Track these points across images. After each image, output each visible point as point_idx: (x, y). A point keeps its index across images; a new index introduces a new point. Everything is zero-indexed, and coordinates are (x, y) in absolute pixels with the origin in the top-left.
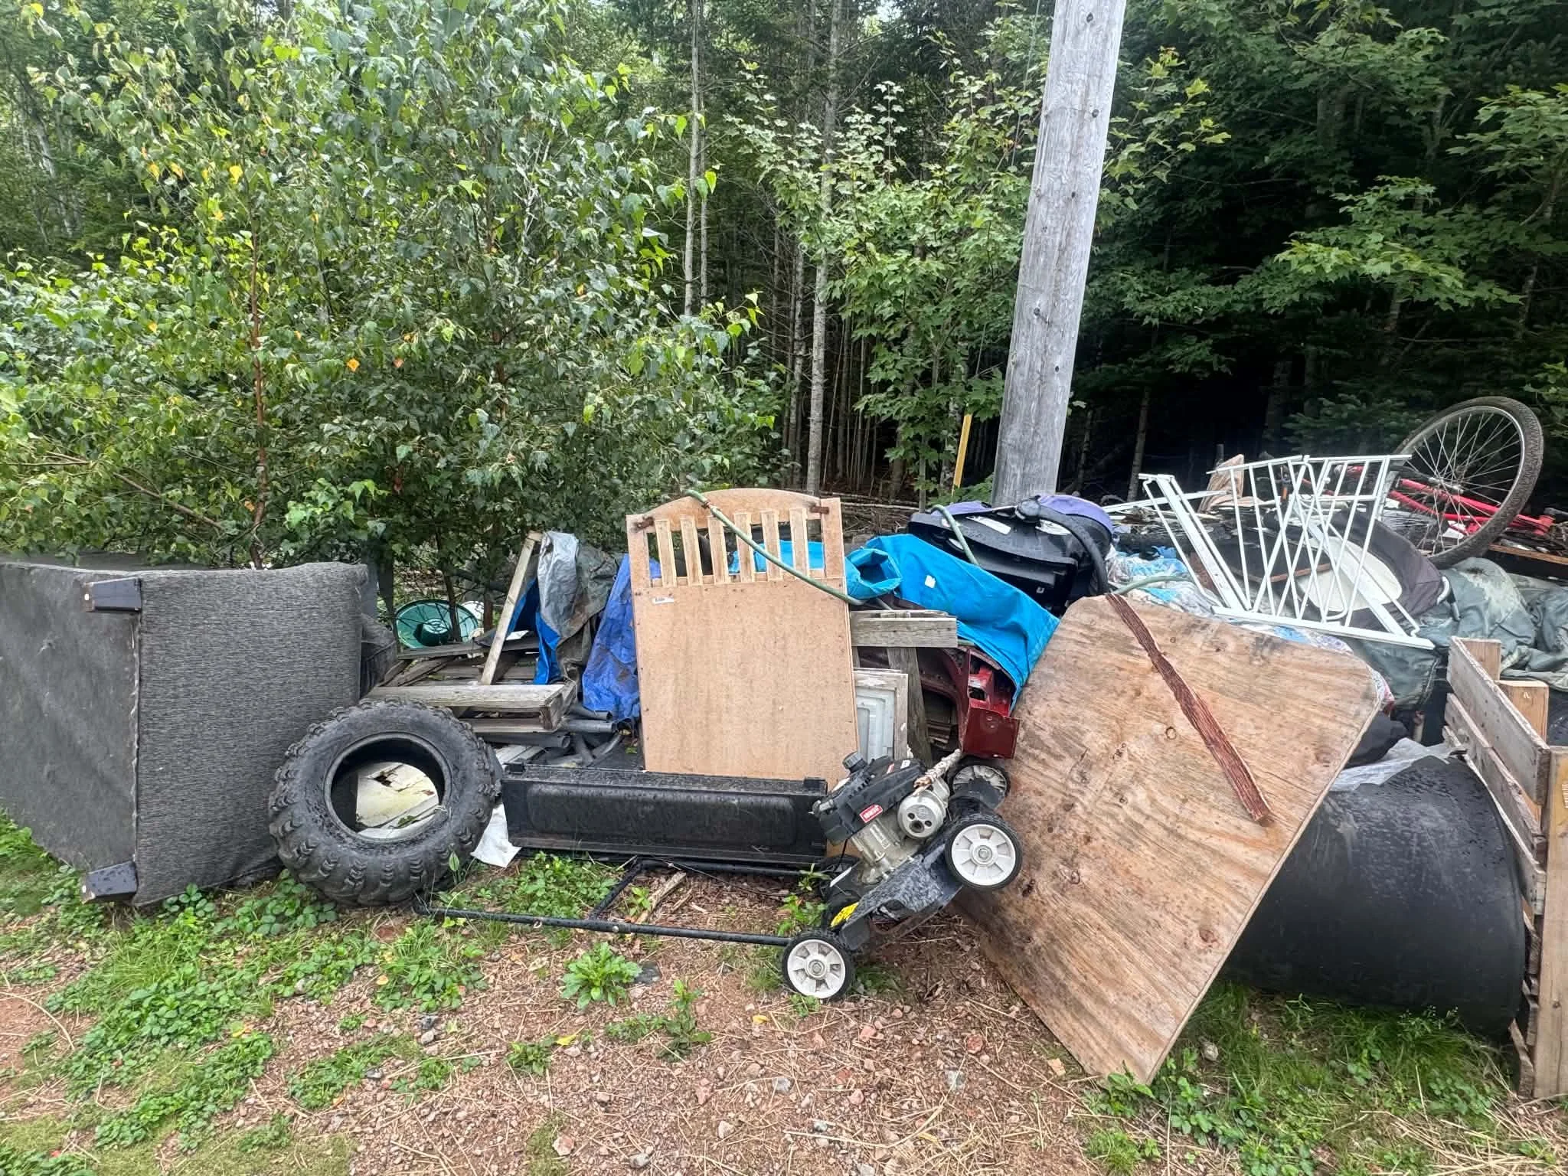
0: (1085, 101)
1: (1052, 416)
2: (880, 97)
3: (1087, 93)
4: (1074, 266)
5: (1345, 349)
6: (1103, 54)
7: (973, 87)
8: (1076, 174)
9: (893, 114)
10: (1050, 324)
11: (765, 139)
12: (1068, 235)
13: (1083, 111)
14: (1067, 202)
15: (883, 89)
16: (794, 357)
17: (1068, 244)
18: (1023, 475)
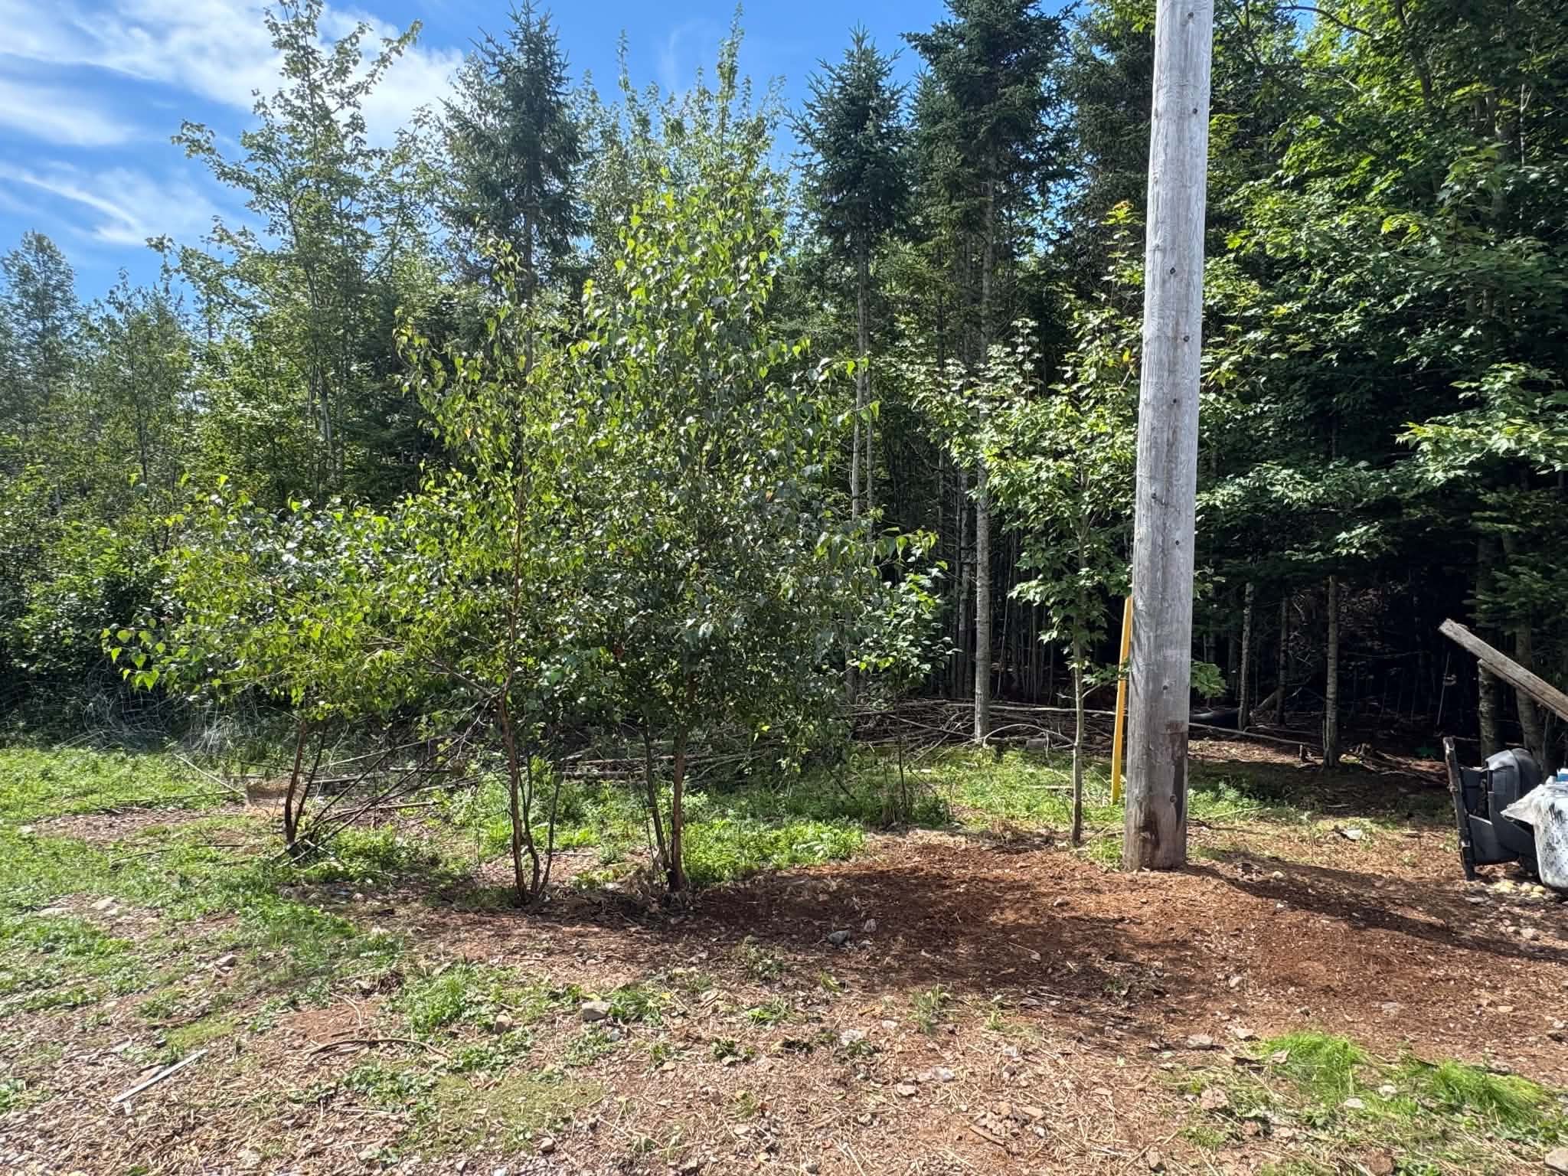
0: (1176, 331)
1: (1178, 584)
2: (1016, 332)
3: (1177, 324)
4: (1183, 457)
5: (1514, 523)
6: (1187, 295)
7: (1094, 320)
8: (1175, 385)
9: (1029, 343)
10: (1166, 505)
11: (918, 373)
12: (1174, 432)
13: (1175, 338)
14: (1170, 407)
15: (1020, 324)
16: (961, 565)
17: (1175, 439)
18: (1156, 637)
